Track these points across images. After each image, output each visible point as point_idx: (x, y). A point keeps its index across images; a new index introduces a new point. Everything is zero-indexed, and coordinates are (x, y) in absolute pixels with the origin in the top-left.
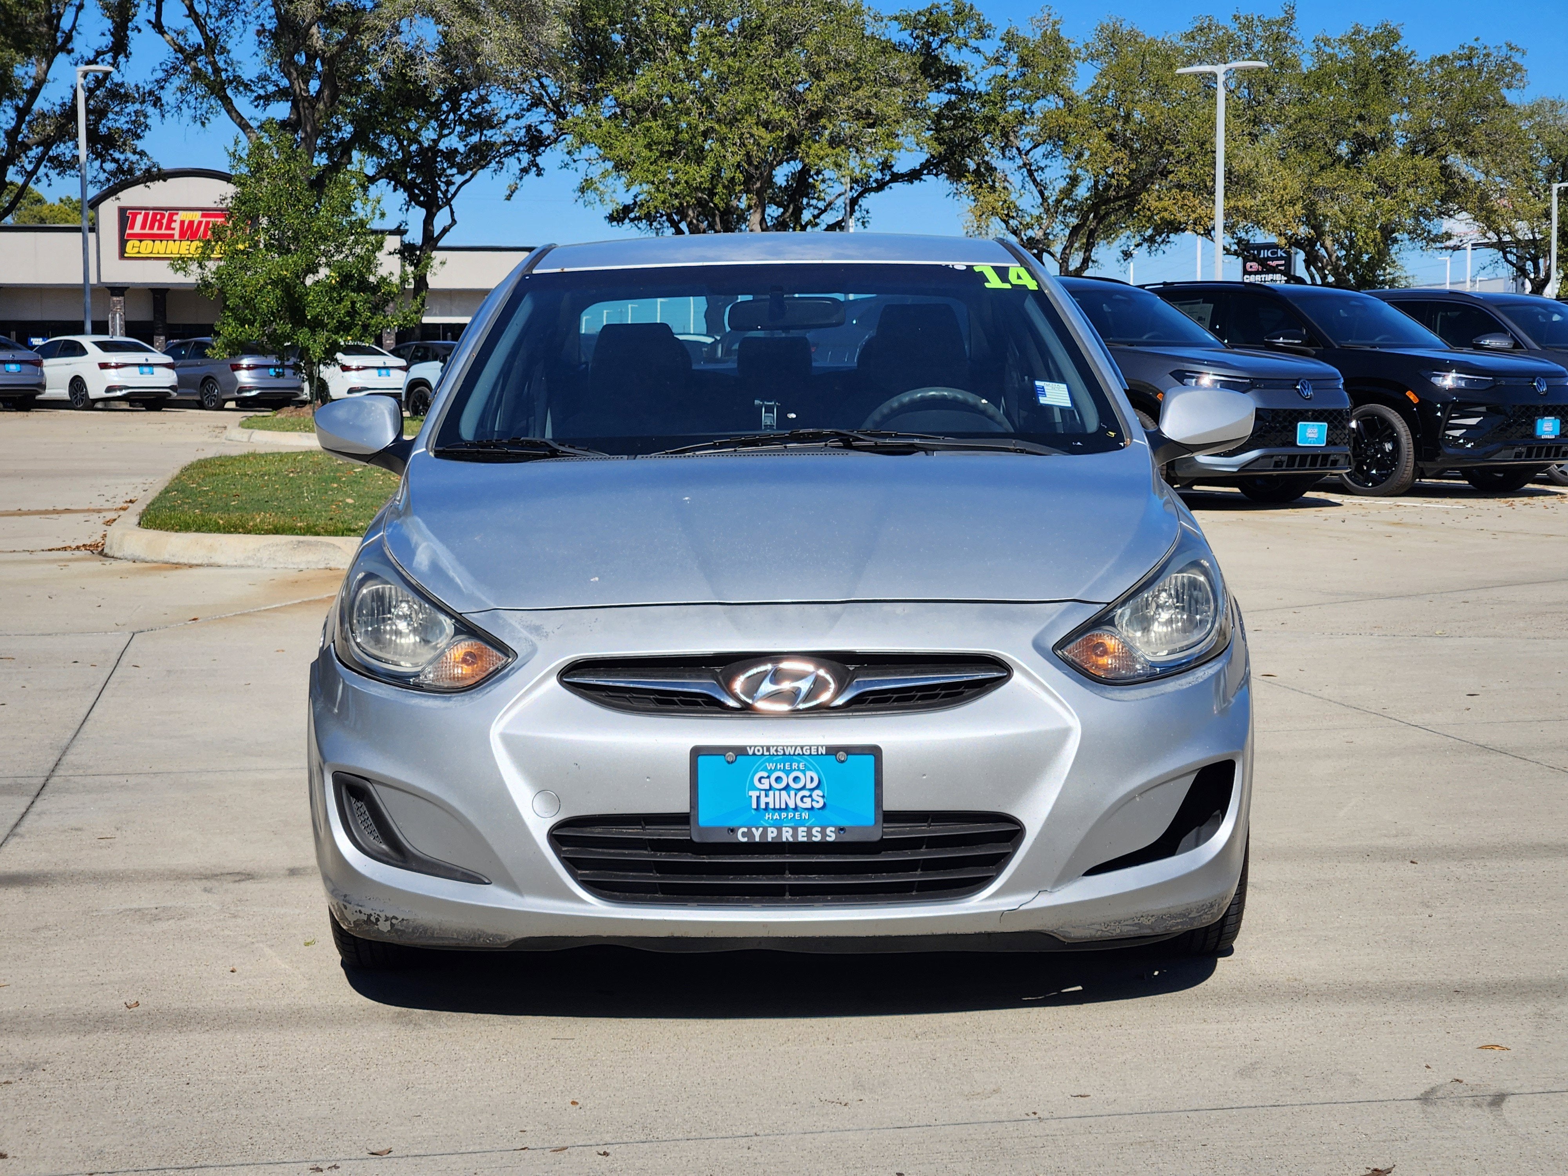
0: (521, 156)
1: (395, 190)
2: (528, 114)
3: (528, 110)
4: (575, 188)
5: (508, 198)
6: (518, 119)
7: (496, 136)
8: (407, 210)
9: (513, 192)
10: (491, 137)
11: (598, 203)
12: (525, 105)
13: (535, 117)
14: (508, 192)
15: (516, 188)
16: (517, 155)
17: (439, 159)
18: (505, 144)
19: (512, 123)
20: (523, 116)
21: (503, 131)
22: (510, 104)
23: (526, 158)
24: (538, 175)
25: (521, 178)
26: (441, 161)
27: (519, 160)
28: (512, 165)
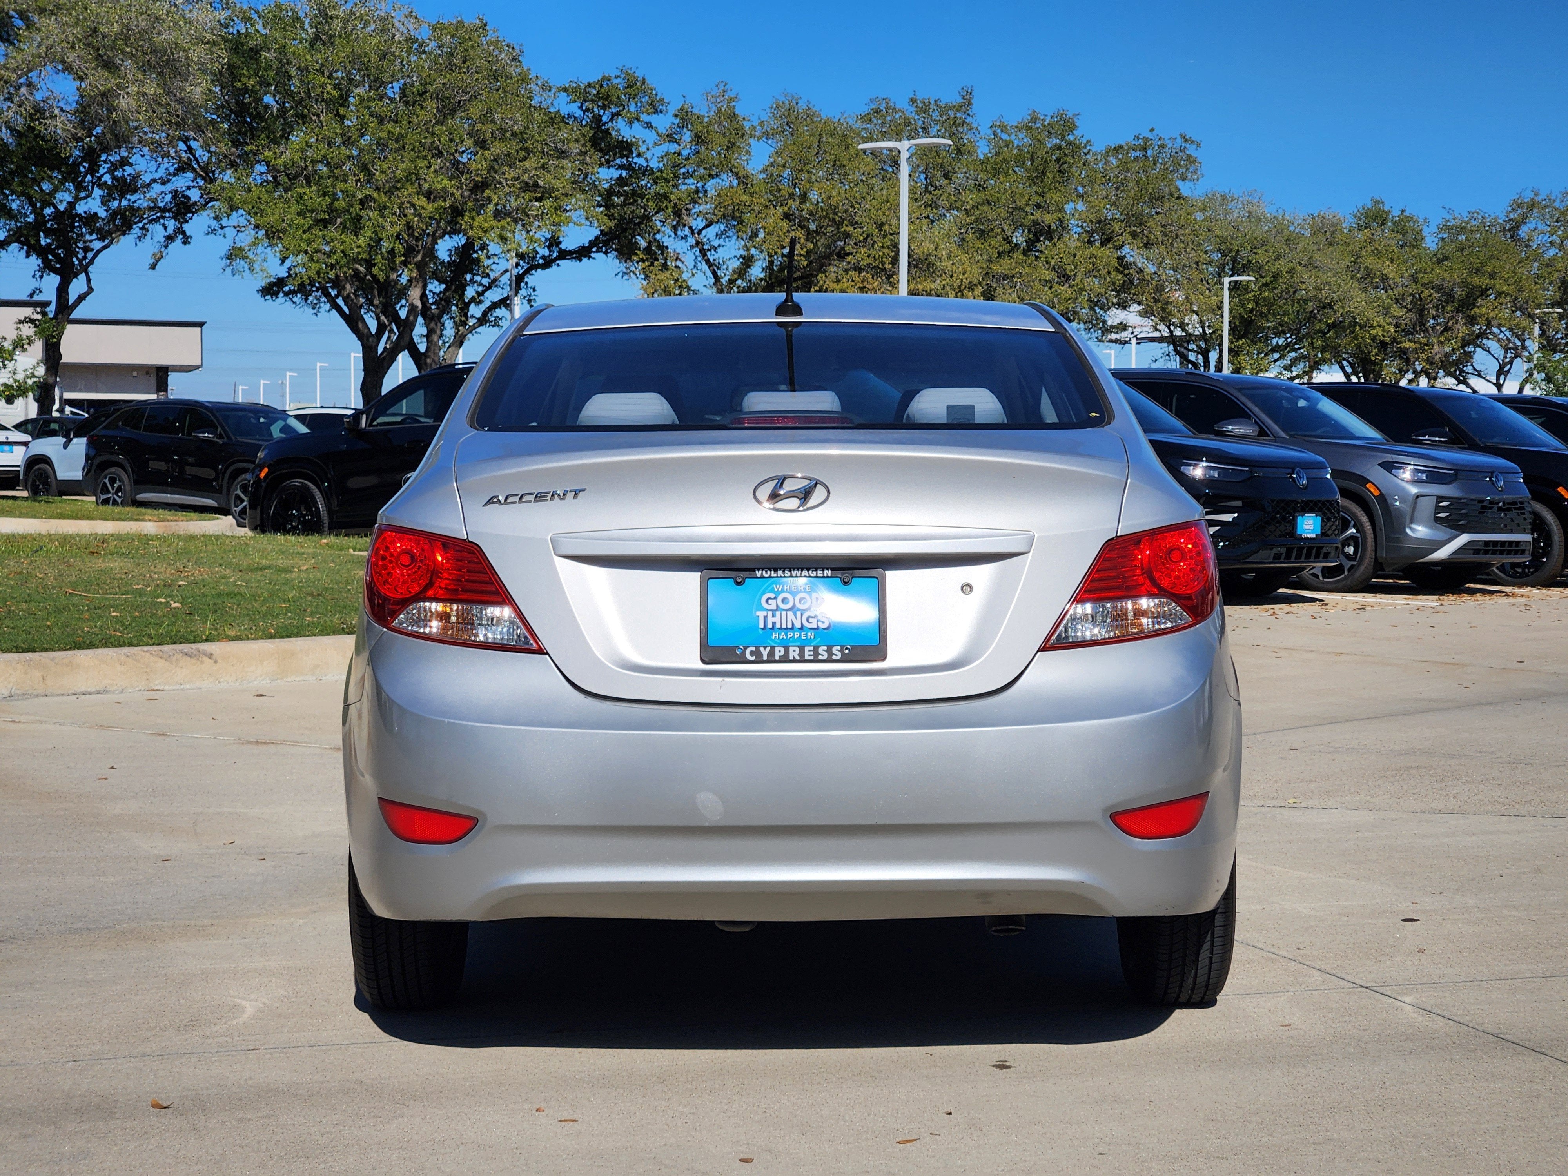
0: (166, 223)
1: (28, 256)
2: (174, 179)
3: (175, 175)
4: (223, 255)
5: (153, 267)
6: (163, 183)
7: (140, 200)
8: (41, 277)
9: (158, 261)
10: (135, 202)
11: (247, 271)
12: (172, 170)
13: (181, 182)
14: (152, 261)
15: (162, 257)
16: (162, 221)
17: (77, 224)
18: (150, 209)
19: (157, 188)
20: (169, 181)
21: (148, 195)
22: (155, 168)
23: (171, 224)
24: (184, 243)
25: (166, 247)
26: (80, 226)
27: (165, 228)
28: (158, 232)
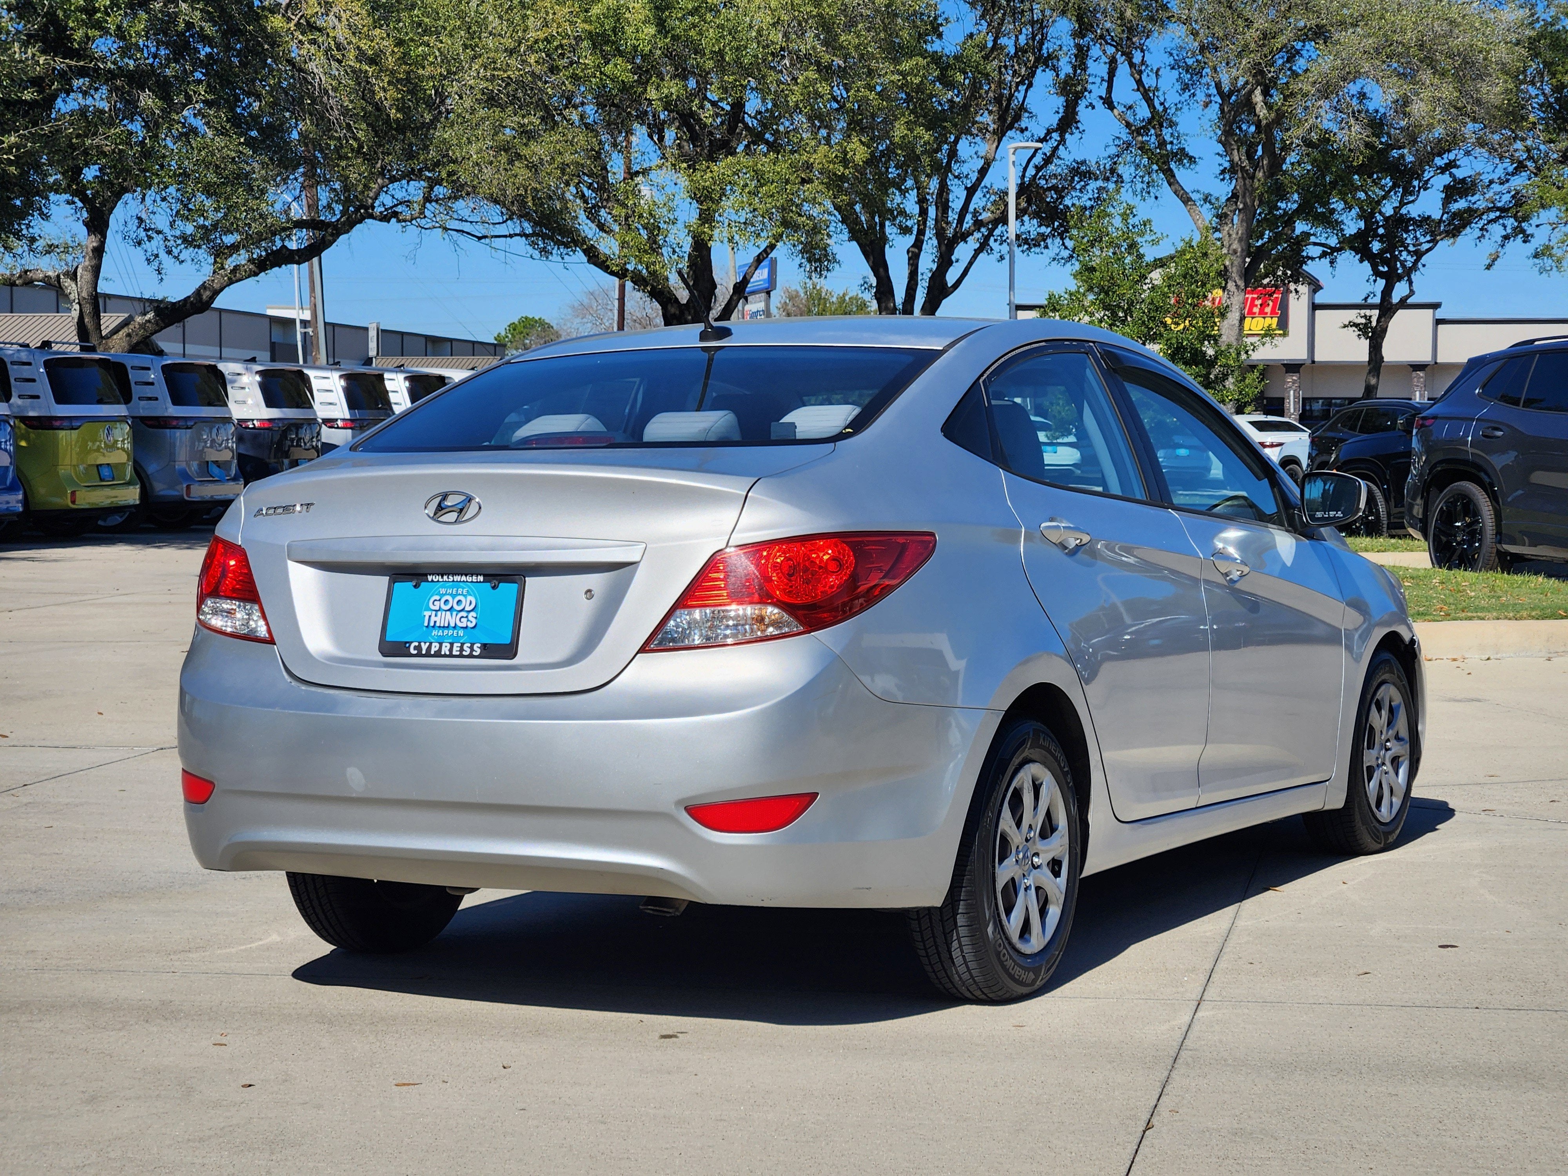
0: (1506, 222)
1: (1361, 261)
2: (1512, 178)
3: (1513, 174)
4: (1529, 254)
5: (1489, 267)
6: (1502, 184)
7: (1479, 201)
8: (1375, 281)
9: (1494, 260)
10: (1475, 203)
11: (1555, 269)
12: (1511, 169)
13: (1518, 182)
14: (1488, 262)
15: (1498, 257)
16: (1501, 221)
17: (1411, 228)
18: (1489, 210)
19: (1496, 187)
20: (1508, 181)
21: (1487, 196)
22: (1492, 168)
23: (1510, 222)
24: (1525, 242)
25: (1503, 246)
26: (1414, 230)
27: (1505, 226)
28: (1497, 231)
